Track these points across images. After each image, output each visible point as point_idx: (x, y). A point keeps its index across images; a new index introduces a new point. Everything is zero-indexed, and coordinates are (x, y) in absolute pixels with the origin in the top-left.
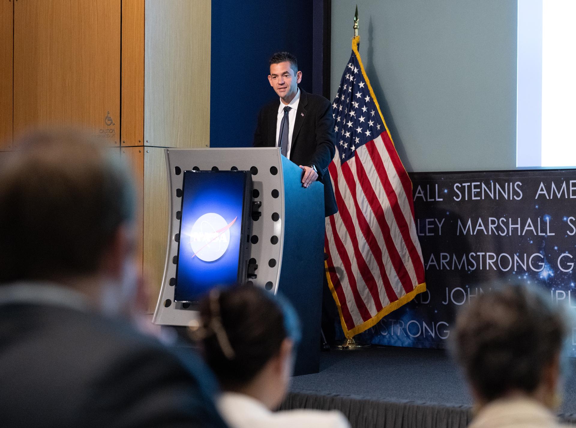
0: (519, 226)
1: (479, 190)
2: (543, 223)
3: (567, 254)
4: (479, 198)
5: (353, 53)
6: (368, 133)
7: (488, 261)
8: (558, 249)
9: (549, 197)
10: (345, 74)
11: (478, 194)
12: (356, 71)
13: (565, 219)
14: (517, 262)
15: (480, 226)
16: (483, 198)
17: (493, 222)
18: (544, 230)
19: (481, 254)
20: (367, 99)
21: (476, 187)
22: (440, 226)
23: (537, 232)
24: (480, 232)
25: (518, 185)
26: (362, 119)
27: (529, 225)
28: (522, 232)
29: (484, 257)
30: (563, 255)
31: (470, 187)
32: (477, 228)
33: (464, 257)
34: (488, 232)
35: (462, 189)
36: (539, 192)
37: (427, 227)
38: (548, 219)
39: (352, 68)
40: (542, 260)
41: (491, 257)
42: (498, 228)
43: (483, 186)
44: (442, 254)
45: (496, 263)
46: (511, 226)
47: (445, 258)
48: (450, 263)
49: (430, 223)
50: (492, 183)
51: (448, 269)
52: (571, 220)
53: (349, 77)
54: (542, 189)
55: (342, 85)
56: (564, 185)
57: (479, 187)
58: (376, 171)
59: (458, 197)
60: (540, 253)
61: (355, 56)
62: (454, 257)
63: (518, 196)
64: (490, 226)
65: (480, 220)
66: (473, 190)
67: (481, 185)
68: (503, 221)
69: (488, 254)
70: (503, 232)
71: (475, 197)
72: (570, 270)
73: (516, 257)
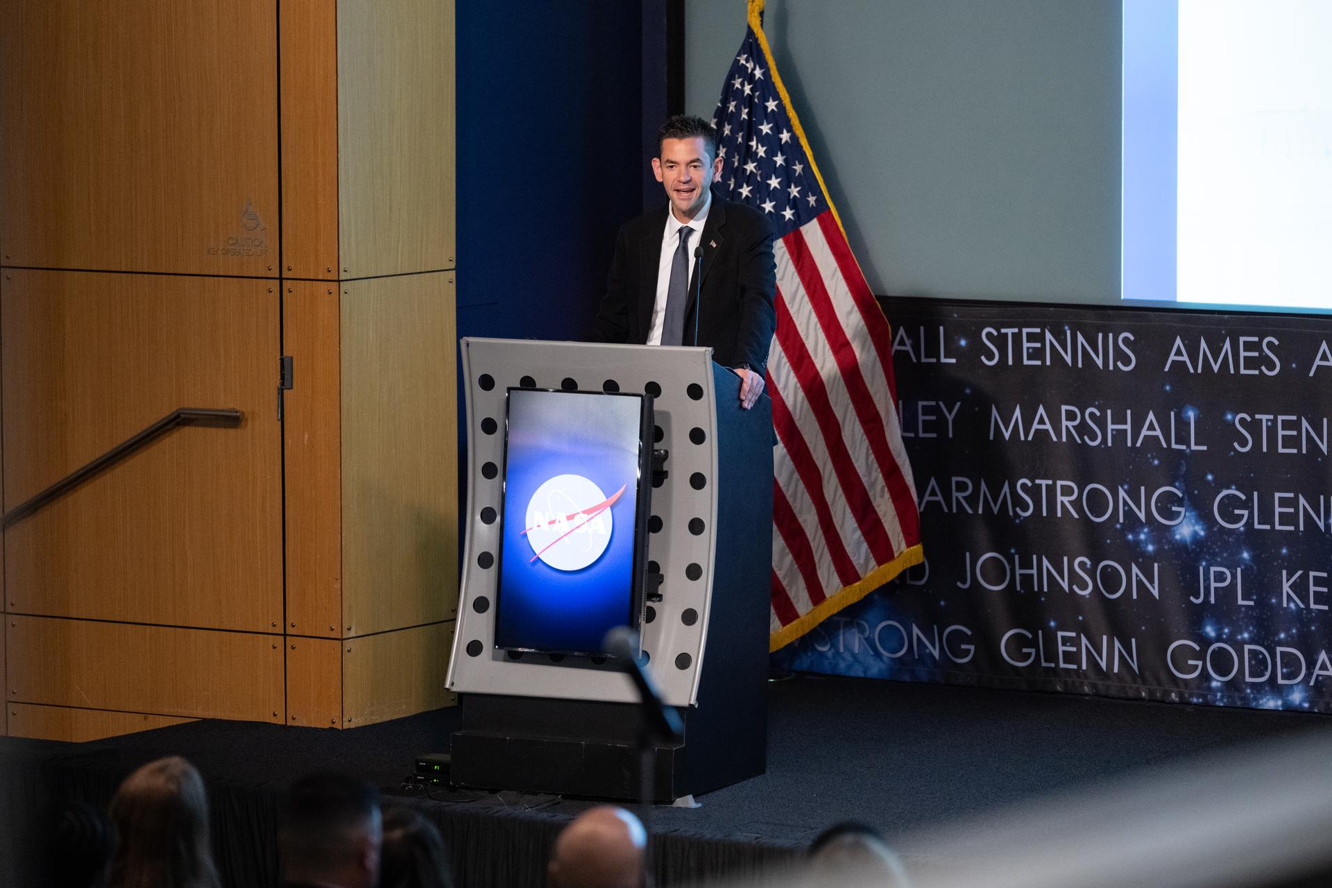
0: (1128, 427)
1: (1038, 345)
2: (1182, 424)
3: (1233, 491)
4: (1039, 363)
5: (750, 33)
6: (788, 214)
7: (1060, 498)
8: (1215, 479)
9: (1195, 368)
10: (731, 77)
11: (1037, 354)
12: (758, 73)
13: (1229, 417)
14: (1125, 503)
15: (1042, 421)
16: (1048, 363)
17: (1070, 415)
18: (1183, 438)
19: (1044, 483)
20: (785, 136)
21: (1031, 337)
22: (950, 418)
23: (1168, 441)
24: (1042, 434)
25: (1126, 340)
26: (774, 183)
27: (1151, 427)
28: (1134, 440)
29: (1051, 490)
30: (1225, 492)
31: (1017, 338)
32: (1035, 426)
33: (1006, 488)
34: (1059, 435)
35: (1000, 341)
36: (1172, 357)
37: (921, 418)
38: (1191, 414)
39: (750, 66)
40: (1180, 502)
41: (1067, 491)
42: (1083, 429)
43: (1048, 336)
44: (954, 479)
45: (1077, 504)
46: (1110, 427)
47: (962, 487)
48: (974, 500)
49: (926, 410)
50: (1068, 333)
51: (970, 511)
52: (1242, 421)
53: (742, 85)
54: (1178, 353)
55: (725, 101)
56: (1227, 345)
57: (1040, 338)
58: (806, 298)
59: (990, 356)
60: (1175, 487)
61: (757, 40)
62: (983, 486)
63: (1127, 361)
64: (1064, 423)
65: (1041, 410)
66: (1026, 345)
67: (1043, 334)
68: (1092, 415)
69: (1059, 483)
70: (1094, 438)
71: (1029, 359)
72: (1240, 526)
73: (1122, 493)
